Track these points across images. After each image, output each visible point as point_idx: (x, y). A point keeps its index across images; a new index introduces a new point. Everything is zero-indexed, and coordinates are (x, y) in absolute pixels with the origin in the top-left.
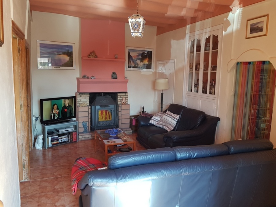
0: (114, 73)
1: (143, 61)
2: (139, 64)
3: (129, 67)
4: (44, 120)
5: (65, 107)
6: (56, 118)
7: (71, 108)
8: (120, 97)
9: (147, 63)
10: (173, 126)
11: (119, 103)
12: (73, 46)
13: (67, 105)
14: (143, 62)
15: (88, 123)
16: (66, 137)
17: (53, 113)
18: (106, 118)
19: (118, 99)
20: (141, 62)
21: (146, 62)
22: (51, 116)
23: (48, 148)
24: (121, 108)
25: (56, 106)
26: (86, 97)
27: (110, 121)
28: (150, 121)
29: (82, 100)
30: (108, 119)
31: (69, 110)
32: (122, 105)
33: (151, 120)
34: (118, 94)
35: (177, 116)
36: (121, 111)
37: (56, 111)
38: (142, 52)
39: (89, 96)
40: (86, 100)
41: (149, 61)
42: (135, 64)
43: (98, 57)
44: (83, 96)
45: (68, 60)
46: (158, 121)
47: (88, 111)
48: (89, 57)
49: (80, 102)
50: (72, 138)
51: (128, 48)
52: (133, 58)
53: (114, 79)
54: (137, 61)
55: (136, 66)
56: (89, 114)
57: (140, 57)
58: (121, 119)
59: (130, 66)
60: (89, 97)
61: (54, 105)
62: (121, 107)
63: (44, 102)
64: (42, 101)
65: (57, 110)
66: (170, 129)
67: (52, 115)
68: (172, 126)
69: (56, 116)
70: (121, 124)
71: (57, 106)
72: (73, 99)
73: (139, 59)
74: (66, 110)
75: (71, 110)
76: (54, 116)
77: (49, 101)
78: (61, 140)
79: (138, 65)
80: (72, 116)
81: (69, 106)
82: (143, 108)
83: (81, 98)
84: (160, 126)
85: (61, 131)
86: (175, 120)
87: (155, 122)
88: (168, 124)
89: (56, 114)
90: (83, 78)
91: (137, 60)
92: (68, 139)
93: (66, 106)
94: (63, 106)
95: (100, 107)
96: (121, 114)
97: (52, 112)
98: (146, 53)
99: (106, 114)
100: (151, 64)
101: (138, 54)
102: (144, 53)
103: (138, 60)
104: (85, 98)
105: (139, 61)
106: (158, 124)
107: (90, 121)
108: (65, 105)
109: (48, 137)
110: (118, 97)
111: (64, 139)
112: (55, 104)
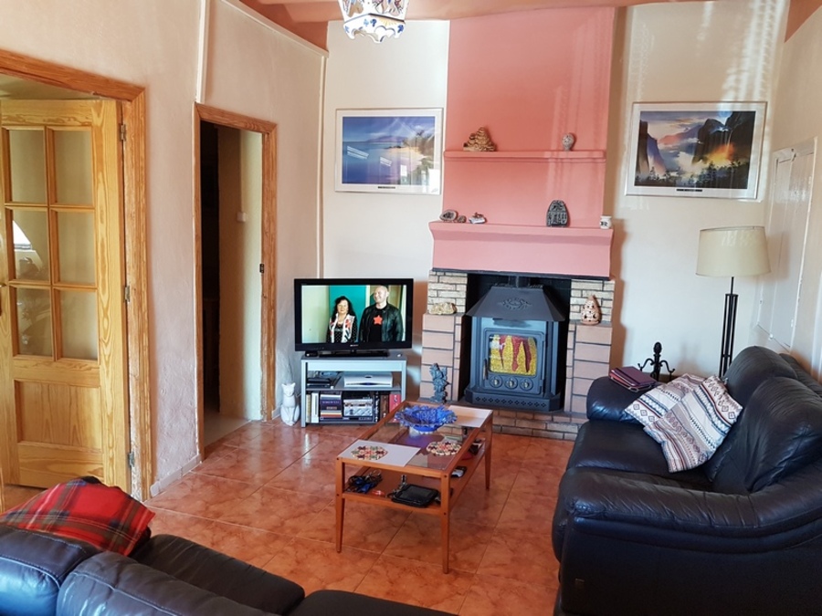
0: (558, 205)
1: (708, 156)
2: (684, 169)
3: (637, 183)
4: (303, 342)
5: (373, 310)
6: (344, 340)
7: (397, 314)
8: (578, 294)
9: (727, 164)
10: (703, 451)
11: (572, 316)
12: (436, 119)
13: (382, 305)
14: (705, 160)
15: (450, 370)
16: (368, 404)
17: (335, 324)
18: (515, 365)
19: (573, 301)
20: (695, 160)
21: (721, 160)
22: (329, 333)
23: (307, 424)
24: (575, 337)
25: (344, 303)
26: (456, 284)
27: (530, 377)
28: (631, 407)
29: (442, 294)
30: (521, 370)
31: (389, 322)
32: (578, 327)
33: (635, 402)
34: (574, 285)
35: (731, 409)
36: (574, 349)
37: (345, 320)
38: (704, 121)
39: (465, 281)
40: (454, 294)
41: (734, 157)
42: (668, 172)
43: (500, 147)
44: (445, 279)
45: (421, 163)
46: (663, 412)
47: (452, 331)
48: (465, 149)
49: (436, 301)
50: (385, 410)
51: (638, 109)
52: (661, 146)
53: (553, 225)
54: (676, 159)
55: (671, 177)
56: (454, 342)
57: (695, 140)
58: (573, 378)
59: (644, 176)
60: (465, 286)
61: (338, 301)
62: (575, 332)
63: (305, 288)
64: (299, 284)
65: (349, 317)
66: (683, 460)
67: (333, 331)
68: (697, 449)
69: (344, 334)
70: (572, 394)
71: (350, 304)
72: (405, 287)
73: (688, 149)
74: (378, 320)
75: (395, 324)
76: (338, 335)
77: (323, 288)
78: (351, 410)
79: (680, 172)
80: (398, 339)
81: (390, 309)
82: (658, 348)
83: (440, 286)
84: (659, 436)
85: (350, 384)
86: (718, 423)
87: (650, 413)
88: (687, 433)
89: (344, 329)
90: (445, 221)
91: (676, 155)
92: (374, 412)
93: (378, 307)
94: (368, 305)
95: (495, 324)
96: (574, 360)
97: (333, 321)
98: (723, 121)
99: (516, 351)
100: (748, 165)
101: (682, 130)
102: (711, 124)
103: (682, 154)
104: (452, 287)
105: (685, 160)
106: (656, 424)
107: (457, 365)
108: (375, 304)
109: (307, 393)
110: (573, 293)
111: (362, 408)
112: (343, 298)
